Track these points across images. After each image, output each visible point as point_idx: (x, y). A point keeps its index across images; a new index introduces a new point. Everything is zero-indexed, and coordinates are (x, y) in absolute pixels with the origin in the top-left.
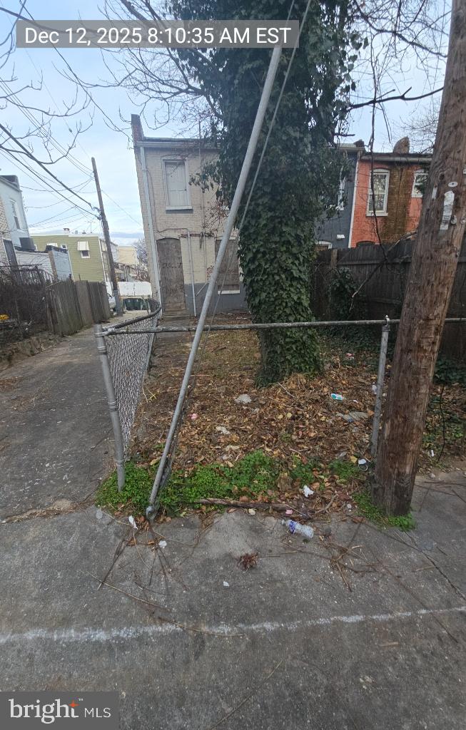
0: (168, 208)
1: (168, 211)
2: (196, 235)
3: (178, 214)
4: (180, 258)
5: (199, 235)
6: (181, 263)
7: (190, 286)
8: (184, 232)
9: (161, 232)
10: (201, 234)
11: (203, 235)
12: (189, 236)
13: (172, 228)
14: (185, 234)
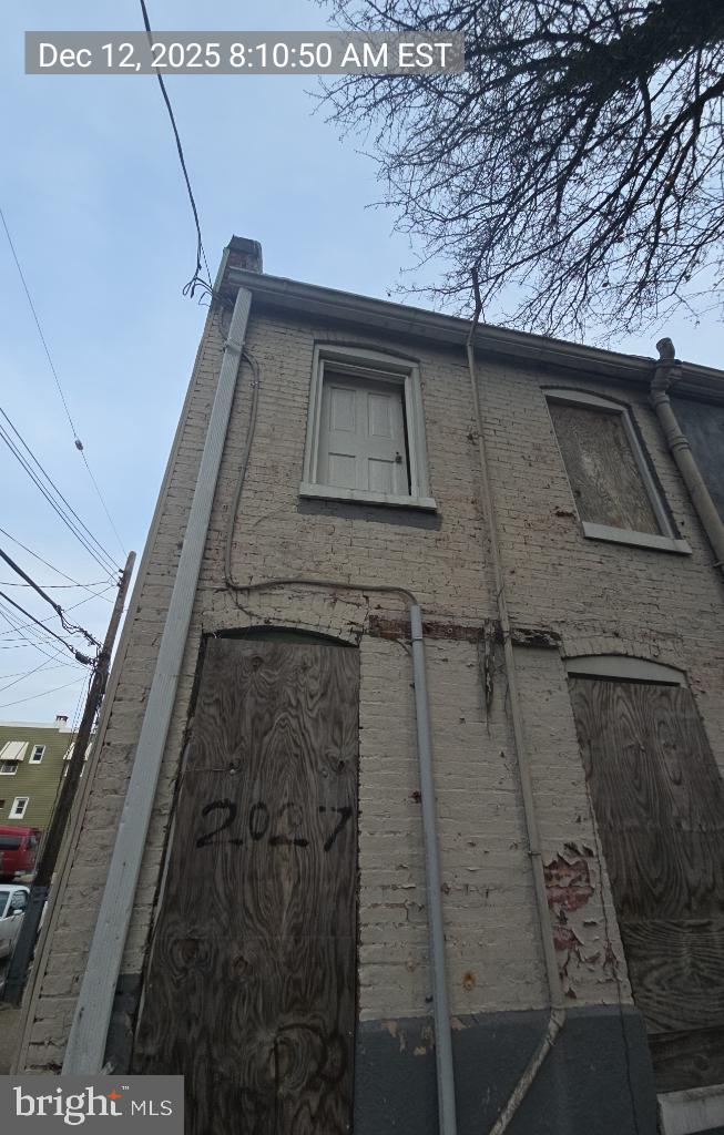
0: (310, 490)
2: (454, 633)
3: (360, 524)
4: (346, 769)
5: (476, 636)
6: (349, 812)
8: (392, 608)
9: (248, 590)
10: (489, 630)
11: (499, 638)
12: (417, 632)
13: (316, 577)
14: (393, 616)
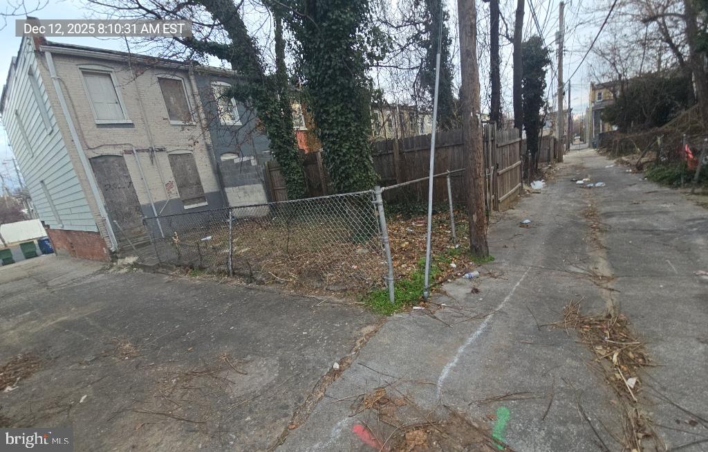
0: (99, 122)
1: (99, 125)
2: (143, 151)
3: (114, 129)
4: (128, 177)
5: (148, 151)
6: (131, 183)
7: (149, 207)
8: (128, 148)
9: (94, 149)
10: (150, 149)
11: (153, 150)
12: (135, 152)
13: (109, 144)
14: (128, 149)
